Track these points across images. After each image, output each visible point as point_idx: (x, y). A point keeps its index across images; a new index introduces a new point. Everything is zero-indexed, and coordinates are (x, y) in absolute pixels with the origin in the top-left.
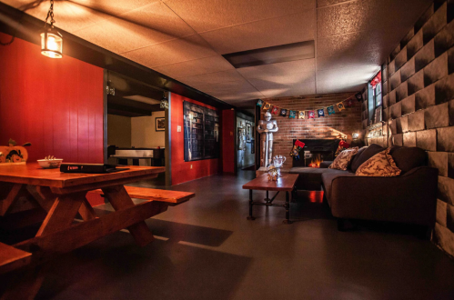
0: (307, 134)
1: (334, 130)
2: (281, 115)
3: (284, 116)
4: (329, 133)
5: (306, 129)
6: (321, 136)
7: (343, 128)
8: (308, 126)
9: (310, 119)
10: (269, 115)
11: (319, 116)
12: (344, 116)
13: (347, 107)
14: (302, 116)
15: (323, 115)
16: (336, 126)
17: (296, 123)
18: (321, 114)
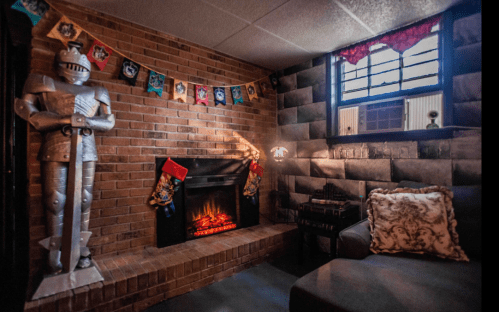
0: (190, 143)
1: (242, 140)
2: (119, 75)
3: (131, 82)
4: (232, 146)
5: (190, 130)
6: (219, 151)
7: (253, 135)
8: (194, 123)
9: (198, 106)
10: (84, 61)
11: (217, 102)
12: (256, 111)
13: (261, 94)
14: (181, 94)
15: (223, 103)
16: (244, 130)
17: (164, 112)
18: (220, 98)
